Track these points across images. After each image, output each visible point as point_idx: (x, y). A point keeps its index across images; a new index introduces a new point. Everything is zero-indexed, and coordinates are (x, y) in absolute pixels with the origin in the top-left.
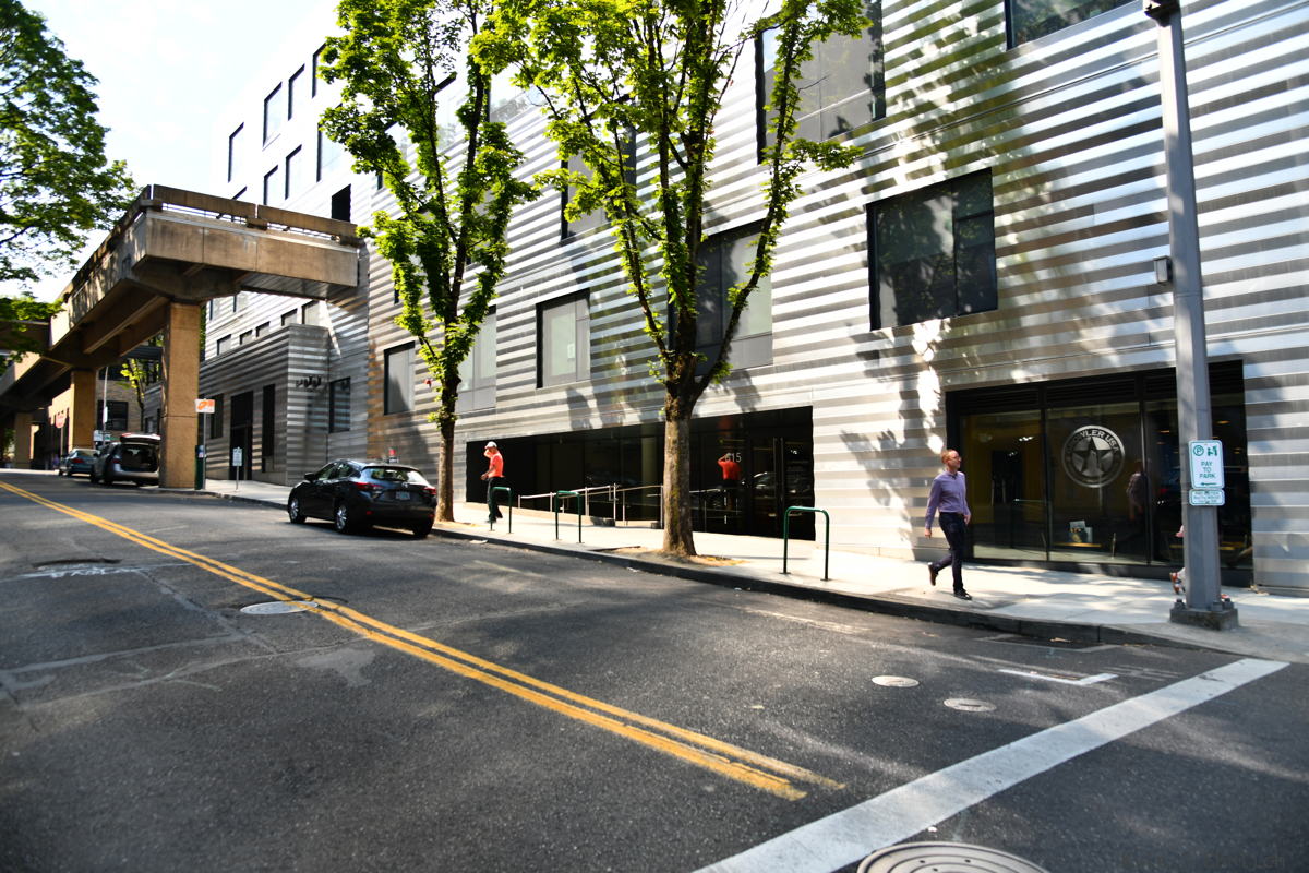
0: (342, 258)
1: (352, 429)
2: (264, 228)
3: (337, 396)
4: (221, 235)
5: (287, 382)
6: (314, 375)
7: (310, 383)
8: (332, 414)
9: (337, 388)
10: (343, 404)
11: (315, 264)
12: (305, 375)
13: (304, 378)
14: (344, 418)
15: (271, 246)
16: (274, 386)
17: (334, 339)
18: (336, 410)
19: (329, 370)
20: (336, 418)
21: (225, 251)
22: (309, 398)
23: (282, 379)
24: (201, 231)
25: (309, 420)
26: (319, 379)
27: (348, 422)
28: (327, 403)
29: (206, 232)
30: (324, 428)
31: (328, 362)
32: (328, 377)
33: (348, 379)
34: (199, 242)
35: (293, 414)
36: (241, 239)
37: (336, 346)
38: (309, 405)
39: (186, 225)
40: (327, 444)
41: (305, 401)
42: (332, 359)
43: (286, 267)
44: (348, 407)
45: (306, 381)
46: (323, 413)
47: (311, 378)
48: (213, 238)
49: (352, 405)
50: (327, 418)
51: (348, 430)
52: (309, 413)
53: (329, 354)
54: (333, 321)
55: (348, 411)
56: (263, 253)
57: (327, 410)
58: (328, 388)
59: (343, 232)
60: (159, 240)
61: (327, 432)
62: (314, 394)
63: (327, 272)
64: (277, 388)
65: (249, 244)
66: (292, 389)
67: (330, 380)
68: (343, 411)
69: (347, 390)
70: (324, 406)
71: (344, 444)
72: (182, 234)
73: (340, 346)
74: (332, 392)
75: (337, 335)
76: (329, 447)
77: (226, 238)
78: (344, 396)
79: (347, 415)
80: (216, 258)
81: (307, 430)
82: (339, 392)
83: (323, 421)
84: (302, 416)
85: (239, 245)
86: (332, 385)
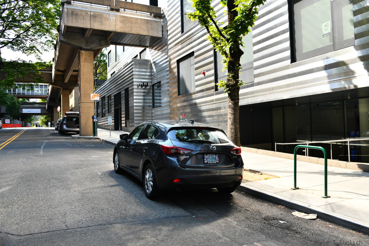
0: (154, 24)
1: (162, 105)
2: (118, 10)
3: (155, 91)
4: (98, 15)
5: (133, 85)
6: (145, 82)
7: (143, 85)
8: (153, 99)
9: (156, 88)
10: (158, 95)
11: (142, 27)
12: (141, 82)
13: (140, 83)
14: (159, 101)
15: (122, 19)
16: (128, 88)
17: (153, 65)
18: (155, 98)
19: (151, 79)
20: (156, 101)
21: (101, 22)
22: (144, 92)
23: (131, 85)
24: (89, 13)
25: (144, 103)
26: (147, 83)
27: (160, 103)
28: (151, 94)
29: (92, 13)
30: (150, 106)
31: (151, 75)
32: (151, 82)
33: (160, 82)
34: (89, 18)
35: (137, 100)
36: (108, 16)
37: (154, 67)
38: (144, 96)
39: (82, 11)
40: (152, 113)
41: (142, 94)
42: (153, 74)
43: (129, 29)
44: (160, 96)
45: (141, 85)
46: (150, 99)
47: (143, 83)
48: (95, 16)
49: (162, 94)
50: (151, 101)
51: (161, 106)
52: (144, 99)
53: (151, 72)
54: (152, 56)
55: (160, 98)
56: (118, 23)
57: (151, 98)
58: (151, 88)
59: (155, 11)
60: (70, 18)
61: (151, 108)
62: (146, 91)
63: (148, 31)
64: (129, 89)
65: (112, 19)
66: (136, 89)
67: (152, 84)
68: (158, 98)
69: (160, 88)
70: (150, 96)
71: (159, 113)
72: (81, 15)
73: (155, 68)
74: (153, 90)
75: (154, 62)
76: (153, 115)
77: (101, 16)
78: (158, 91)
79: (160, 100)
80: (97, 26)
81: (144, 107)
82: (156, 89)
83: (150, 103)
84: (142, 101)
85: (107, 19)
86: (153, 86)
